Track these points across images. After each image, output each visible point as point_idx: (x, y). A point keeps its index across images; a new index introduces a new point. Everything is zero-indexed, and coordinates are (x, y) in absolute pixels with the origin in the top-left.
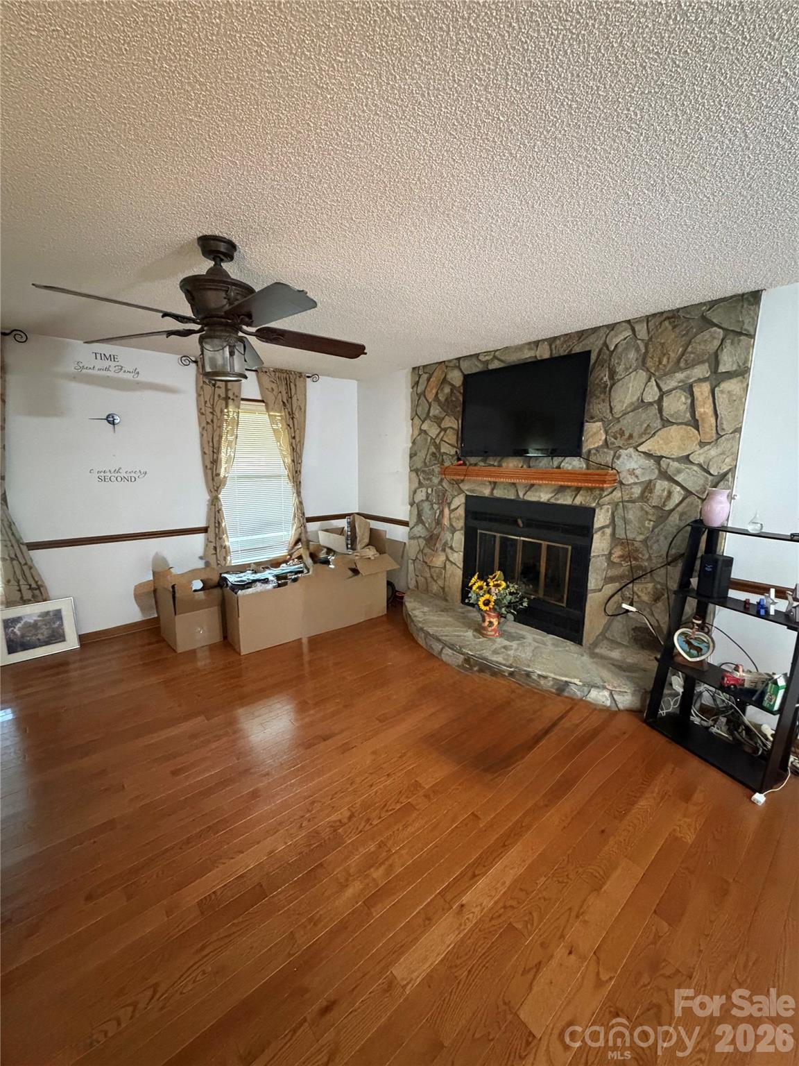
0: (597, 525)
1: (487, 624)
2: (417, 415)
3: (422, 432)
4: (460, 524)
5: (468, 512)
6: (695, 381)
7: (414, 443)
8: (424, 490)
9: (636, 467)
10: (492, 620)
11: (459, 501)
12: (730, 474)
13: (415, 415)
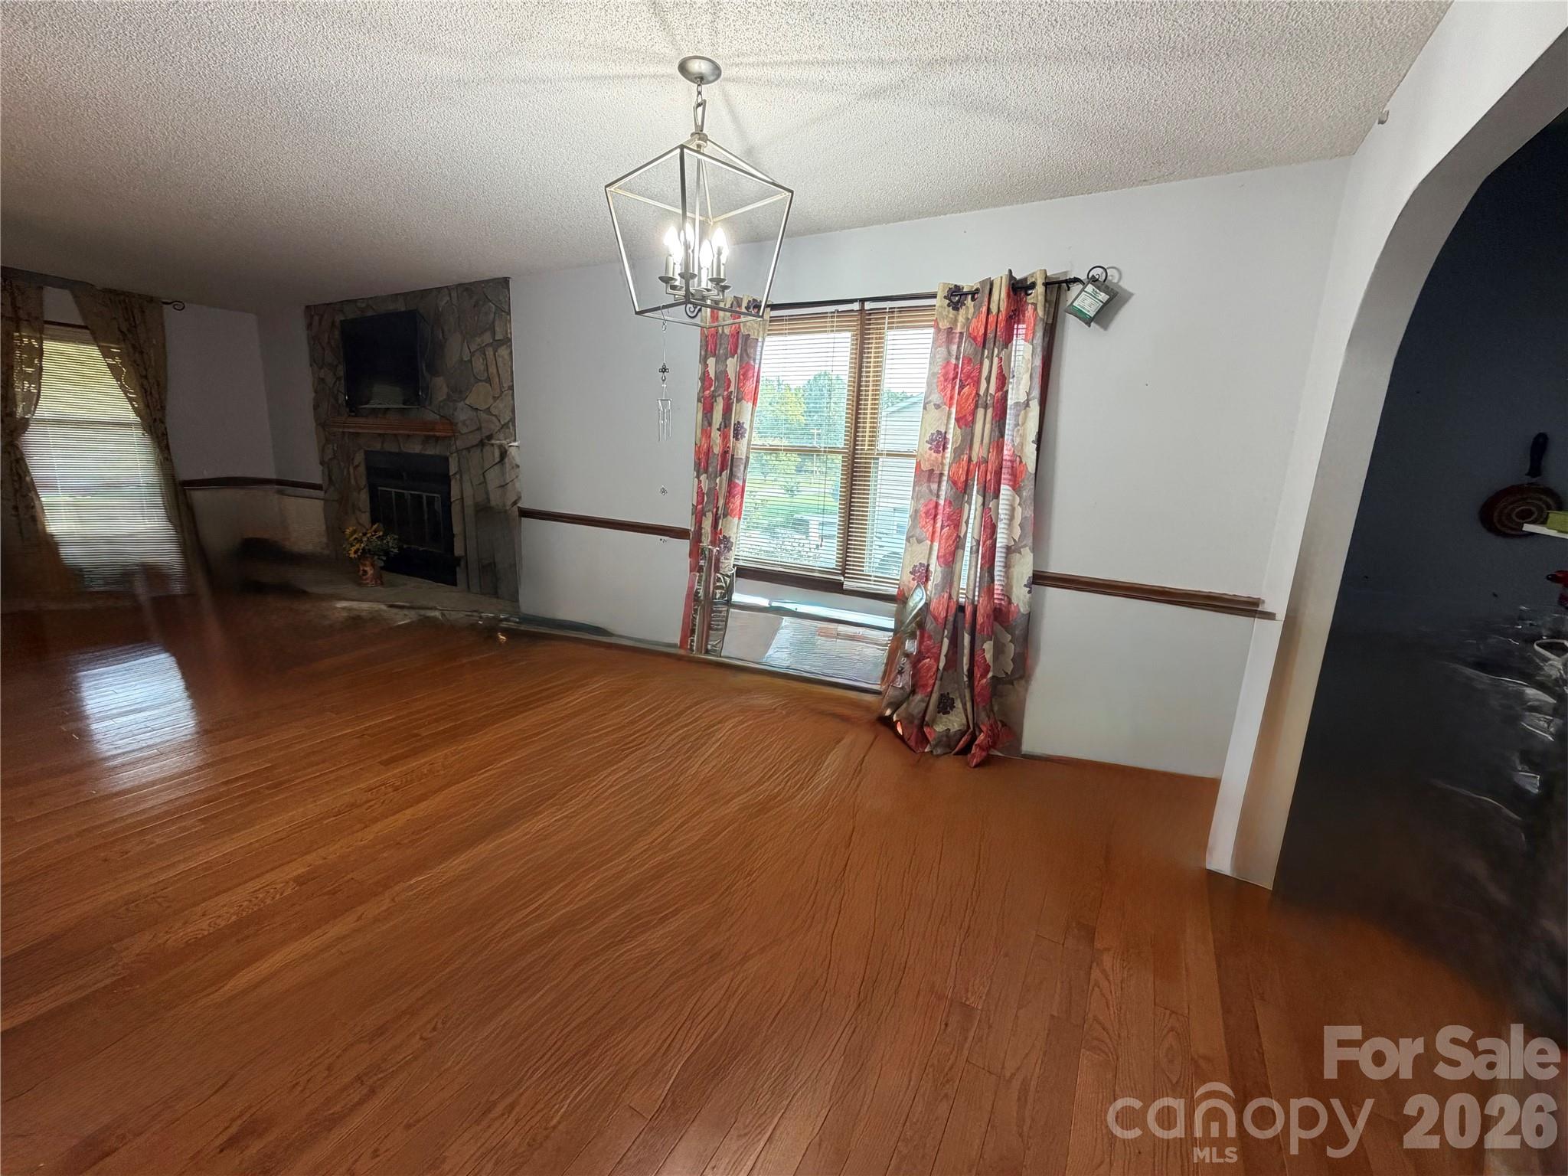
0: (451, 473)
1: (361, 573)
2: (316, 362)
3: (322, 380)
4: (363, 482)
5: (368, 468)
6: (486, 345)
7: (316, 392)
8: (330, 446)
9: (465, 418)
10: (366, 569)
11: (359, 457)
12: (510, 423)
13: (313, 361)
